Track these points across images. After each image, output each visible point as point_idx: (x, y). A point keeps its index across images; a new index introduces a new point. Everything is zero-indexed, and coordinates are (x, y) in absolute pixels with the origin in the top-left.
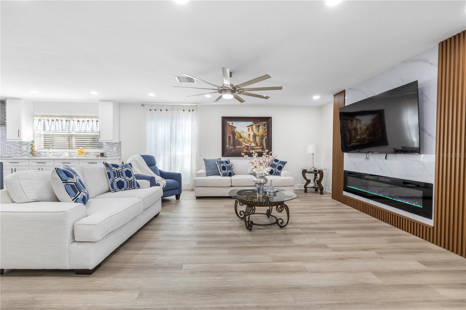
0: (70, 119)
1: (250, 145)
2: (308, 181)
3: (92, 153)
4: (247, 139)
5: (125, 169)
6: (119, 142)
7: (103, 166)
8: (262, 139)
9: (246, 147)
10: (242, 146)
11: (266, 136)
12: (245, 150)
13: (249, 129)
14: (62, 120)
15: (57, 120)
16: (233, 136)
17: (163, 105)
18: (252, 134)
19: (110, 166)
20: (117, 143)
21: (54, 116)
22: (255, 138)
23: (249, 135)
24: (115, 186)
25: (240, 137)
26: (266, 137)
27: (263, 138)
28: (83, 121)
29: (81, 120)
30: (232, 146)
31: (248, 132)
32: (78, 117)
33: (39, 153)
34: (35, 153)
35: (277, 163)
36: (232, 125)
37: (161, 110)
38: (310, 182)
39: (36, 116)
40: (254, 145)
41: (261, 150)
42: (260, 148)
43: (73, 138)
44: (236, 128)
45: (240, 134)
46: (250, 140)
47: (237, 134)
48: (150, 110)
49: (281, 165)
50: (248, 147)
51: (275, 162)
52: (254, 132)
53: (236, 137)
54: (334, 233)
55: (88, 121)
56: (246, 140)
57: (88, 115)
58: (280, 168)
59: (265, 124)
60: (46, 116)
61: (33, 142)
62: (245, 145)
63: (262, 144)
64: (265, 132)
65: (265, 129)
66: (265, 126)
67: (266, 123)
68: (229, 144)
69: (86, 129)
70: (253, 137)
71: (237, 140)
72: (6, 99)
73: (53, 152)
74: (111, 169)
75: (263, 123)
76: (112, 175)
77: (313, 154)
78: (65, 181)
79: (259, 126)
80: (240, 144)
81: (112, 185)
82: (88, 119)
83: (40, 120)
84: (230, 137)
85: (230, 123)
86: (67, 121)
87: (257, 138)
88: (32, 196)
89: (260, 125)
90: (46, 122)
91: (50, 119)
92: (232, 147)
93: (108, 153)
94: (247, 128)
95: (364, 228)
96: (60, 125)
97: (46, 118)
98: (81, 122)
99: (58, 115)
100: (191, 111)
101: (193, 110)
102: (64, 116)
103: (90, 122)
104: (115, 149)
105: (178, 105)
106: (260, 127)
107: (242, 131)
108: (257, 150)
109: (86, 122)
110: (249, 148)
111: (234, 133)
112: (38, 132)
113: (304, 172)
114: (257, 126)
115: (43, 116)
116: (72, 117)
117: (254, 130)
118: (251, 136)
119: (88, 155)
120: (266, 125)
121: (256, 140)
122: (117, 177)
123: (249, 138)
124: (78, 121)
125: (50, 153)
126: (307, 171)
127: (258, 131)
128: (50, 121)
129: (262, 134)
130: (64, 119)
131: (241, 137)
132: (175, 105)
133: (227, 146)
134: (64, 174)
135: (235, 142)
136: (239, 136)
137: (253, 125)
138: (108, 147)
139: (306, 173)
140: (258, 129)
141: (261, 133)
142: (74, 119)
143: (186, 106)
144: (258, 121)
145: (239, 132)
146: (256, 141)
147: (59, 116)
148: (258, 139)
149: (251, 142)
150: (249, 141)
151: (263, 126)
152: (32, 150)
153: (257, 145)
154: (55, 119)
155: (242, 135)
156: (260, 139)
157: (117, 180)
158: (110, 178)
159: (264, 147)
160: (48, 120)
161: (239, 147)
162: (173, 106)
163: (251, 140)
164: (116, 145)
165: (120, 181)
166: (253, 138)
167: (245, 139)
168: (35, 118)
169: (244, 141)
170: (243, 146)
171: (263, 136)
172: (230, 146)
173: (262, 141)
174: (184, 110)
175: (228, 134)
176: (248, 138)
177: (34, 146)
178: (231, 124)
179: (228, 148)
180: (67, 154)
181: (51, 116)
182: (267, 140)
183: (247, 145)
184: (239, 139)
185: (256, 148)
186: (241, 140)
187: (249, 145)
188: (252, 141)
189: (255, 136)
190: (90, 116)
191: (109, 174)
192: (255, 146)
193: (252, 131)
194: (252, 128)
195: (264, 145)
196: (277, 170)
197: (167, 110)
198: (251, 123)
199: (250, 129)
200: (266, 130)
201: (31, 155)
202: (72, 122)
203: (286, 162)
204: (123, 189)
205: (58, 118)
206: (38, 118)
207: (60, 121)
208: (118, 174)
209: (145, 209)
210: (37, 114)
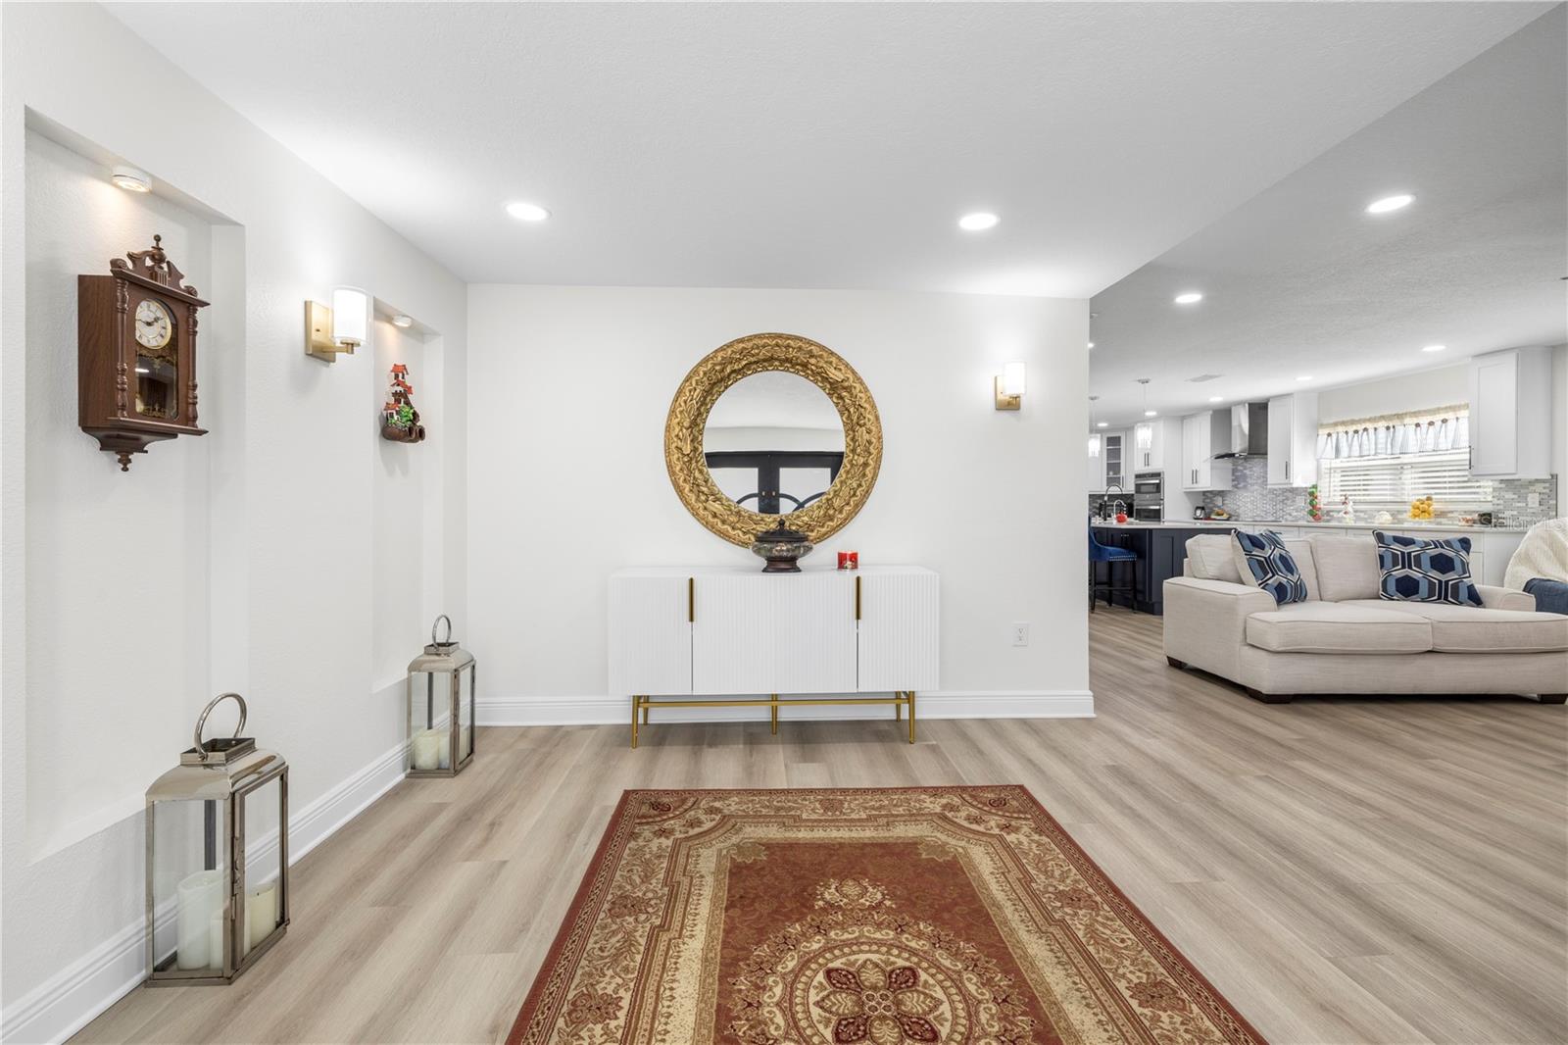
0: (1396, 422)
3: (1455, 515)
5: (1433, 552)
6: (1548, 477)
14: (1376, 429)
15: (1365, 430)
19: (1389, 540)
20: (1544, 481)
21: (1359, 421)
24: (1392, 587)
28: (1431, 424)
29: (1424, 420)
32: (1415, 414)
33: (1328, 512)
34: (1319, 513)
39: (1322, 426)
43: (1405, 472)
55: (1444, 421)
57: (1443, 406)
60: (1343, 423)
61: (1315, 487)
69: (1437, 443)
72: (1268, 400)
73: (1356, 511)
74: (1387, 546)
76: (1388, 561)
78: (1248, 553)
81: (1384, 583)
82: (1443, 416)
83: (1329, 435)
86: (1388, 428)
90: (1343, 438)
91: (1351, 429)
93: (1507, 514)
96: (1373, 442)
97: (1341, 429)
98: (1424, 427)
99: (1368, 417)
102: (1382, 418)
103: (1451, 424)
104: (1533, 499)
109: (1438, 424)
112: (1325, 464)
115: (1336, 424)
116: (1400, 416)
119: (1443, 520)
122: (1400, 567)
124: (1418, 425)
125: (1345, 513)
128: (1351, 433)
130: (1382, 425)
134: (1248, 542)
138: (1509, 495)
142: (1407, 420)
147: (1370, 420)
152: (1313, 506)
154: (1360, 427)
157: (1399, 573)
158: (1382, 566)
160: (1347, 433)
164: (1539, 487)
165: (1407, 578)
168: (1321, 432)
177: (1316, 498)
180: (1389, 517)
181: (1353, 422)
190: (1450, 407)
191: (1381, 557)
201: (1311, 518)
202: (1400, 430)
204: (1414, 598)
205: (1368, 425)
206: (1327, 431)
207: (1371, 431)
208: (1406, 561)
209: (1438, 648)
210: (1325, 422)
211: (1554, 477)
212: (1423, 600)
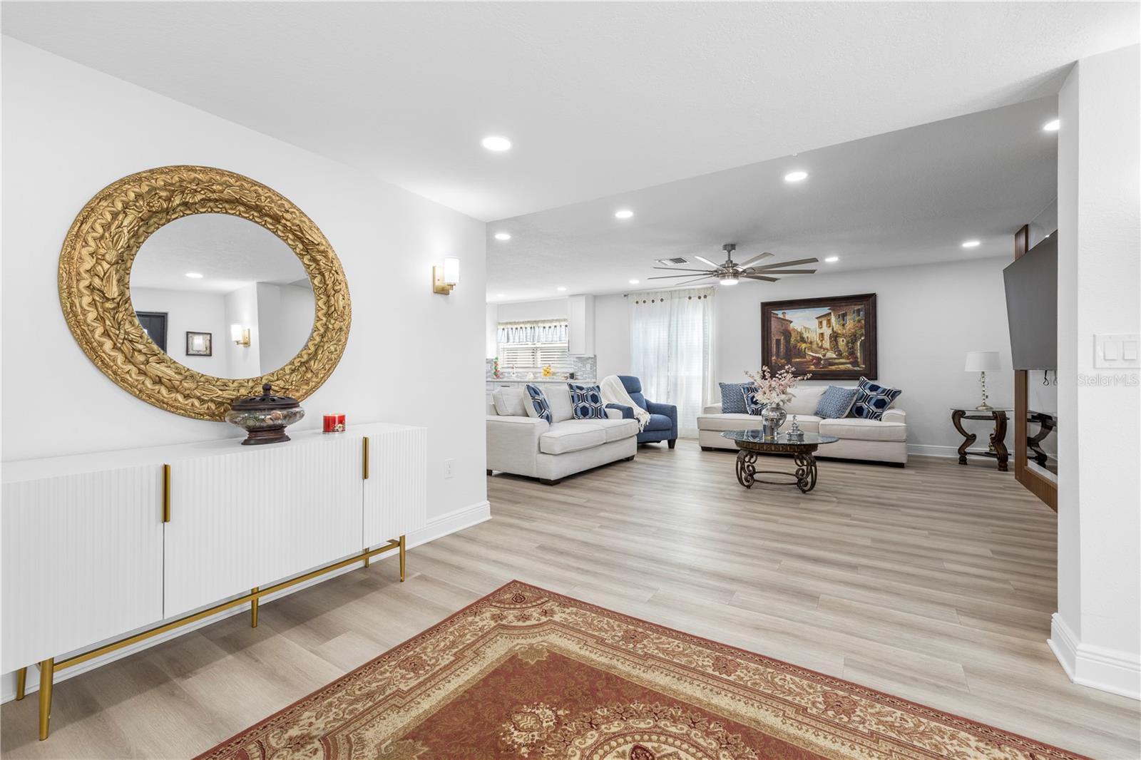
0: (535, 325)
1: (824, 355)
2: (971, 439)
3: (559, 374)
4: (818, 344)
5: (591, 393)
6: (593, 356)
7: (567, 388)
8: (854, 342)
9: (814, 361)
10: (805, 358)
11: (862, 335)
12: (813, 367)
13: (821, 323)
14: (526, 328)
15: (521, 328)
16: (785, 338)
17: (657, 292)
18: (828, 332)
19: (575, 388)
20: (592, 358)
21: (518, 323)
22: (836, 340)
23: (822, 335)
24: (579, 413)
25: (801, 341)
26: (863, 338)
27: (856, 341)
28: (550, 327)
29: (547, 325)
30: (783, 358)
31: (818, 329)
32: (544, 321)
33: (502, 373)
34: (499, 373)
35: (874, 393)
36: (784, 316)
37: (653, 301)
38: (975, 439)
39: (499, 324)
40: (834, 356)
41: (849, 366)
42: (848, 361)
43: (538, 352)
44: (792, 322)
45: (801, 334)
46: (824, 346)
47: (793, 335)
48: (637, 302)
49: (885, 398)
50: (819, 359)
51: (871, 391)
52: (833, 329)
53: (792, 340)
54: (899, 511)
55: (555, 326)
56: (814, 346)
57: (555, 318)
58: (881, 404)
59: (858, 311)
60: (510, 323)
61: (497, 359)
62: (813, 356)
63: (852, 353)
64: (861, 328)
65: (859, 321)
66: (859, 315)
67: (862, 309)
68: (778, 355)
69: (553, 338)
70: (830, 338)
71: (795, 347)
73: (517, 372)
74: (575, 391)
75: (856, 309)
76: (576, 399)
77: (983, 373)
78: (533, 398)
79: (846, 315)
80: (801, 354)
81: (576, 410)
82: (555, 324)
83: (503, 329)
84: (778, 341)
85: (780, 314)
86: (531, 328)
87: (840, 340)
88: (510, 410)
89: (846, 313)
90: (510, 332)
91: (514, 327)
92: (783, 361)
93: (579, 374)
94: (817, 321)
95: (979, 516)
96: (525, 335)
97: (509, 326)
98: (547, 328)
99: (522, 321)
100: (702, 298)
101: (705, 297)
102: (529, 322)
103: (558, 328)
104: (588, 366)
105: (679, 290)
106: (848, 317)
107: (805, 327)
108: (840, 366)
109: (553, 328)
110: (822, 362)
111: (787, 334)
112: (501, 346)
113: (958, 415)
114: (839, 315)
115: (507, 323)
116: (536, 322)
117: (834, 325)
118: (827, 337)
119: (555, 377)
120: (861, 313)
121: (837, 344)
122: (581, 401)
123: (822, 341)
124: (544, 327)
126: (968, 414)
127: (843, 325)
128: (514, 329)
129: (853, 331)
130: (528, 326)
131: (803, 340)
132: (675, 291)
133: (773, 358)
134: (532, 391)
135: (791, 351)
136: (799, 338)
137: (830, 313)
138: (580, 365)
139: (962, 419)
140: (842, 322)
141: (849, 330)
142: (540, 325)
143: (694, 289)
144: (843, 304)
145: (799, 330)
146: (838, 348)
147: (523, 323)
148: (842, 343)
149: (827, 349)
150: (821, 347)
151: (855, 315)
152: (496, 370)
153: (840, 355)
154: (519, 327)
155: (805, 335)
156: (848, 342)
157: (581, 405)
158: (573, 402)
159: (859, 360)
160: (512, 329)
161: (798, 360)
162: (671, 292)
163: (827, 344)
164: (590, 361)
165: (584, 407)
166: (831, 342)
167: (811, 343)
168: (499, 327)
169: (811, 349)
170: (808, 358)
171: (855, 336)
172: (779, 360)
173: (853, 348)
174: (690, 298)
175: (775, 336)
176: (819, 342)
177: (498, 365)
178: (780, 316)
179: (776, 363)
180: (532, 375)
181: (515, 323)
182: (865, 343)
183: (817, 355)
184: (799, 344)
185: (837, 361)
186: (804, 346)
187: (821, 356)
188: (829, 348)
189: (835, 337)
190: (558, 320)
191: (573, 397)
192: (835, 359)
193: (829, 327)
194: (829, 322)
195: (859, 354)
196: (873, 408)
197: (662, 300)
198: (825, 310)
199: (825, 323)
200: (863, 322)
201: (495, 377)
202: (536, 328)
203: (900, 392)
204: (587, 417)
205: (522, 326)
206: (502, 327)
207: (524, 329)
208: (582, 398)
209: (608, 441)
210: (501, 322)
211: (595, 356)
212: (590, 418)
